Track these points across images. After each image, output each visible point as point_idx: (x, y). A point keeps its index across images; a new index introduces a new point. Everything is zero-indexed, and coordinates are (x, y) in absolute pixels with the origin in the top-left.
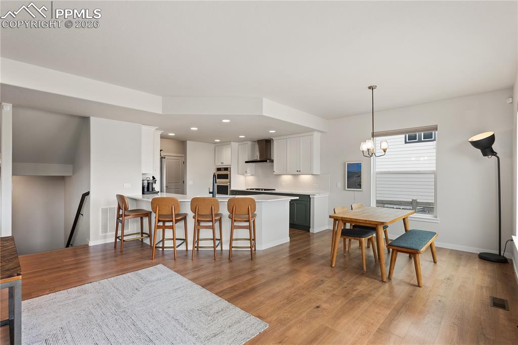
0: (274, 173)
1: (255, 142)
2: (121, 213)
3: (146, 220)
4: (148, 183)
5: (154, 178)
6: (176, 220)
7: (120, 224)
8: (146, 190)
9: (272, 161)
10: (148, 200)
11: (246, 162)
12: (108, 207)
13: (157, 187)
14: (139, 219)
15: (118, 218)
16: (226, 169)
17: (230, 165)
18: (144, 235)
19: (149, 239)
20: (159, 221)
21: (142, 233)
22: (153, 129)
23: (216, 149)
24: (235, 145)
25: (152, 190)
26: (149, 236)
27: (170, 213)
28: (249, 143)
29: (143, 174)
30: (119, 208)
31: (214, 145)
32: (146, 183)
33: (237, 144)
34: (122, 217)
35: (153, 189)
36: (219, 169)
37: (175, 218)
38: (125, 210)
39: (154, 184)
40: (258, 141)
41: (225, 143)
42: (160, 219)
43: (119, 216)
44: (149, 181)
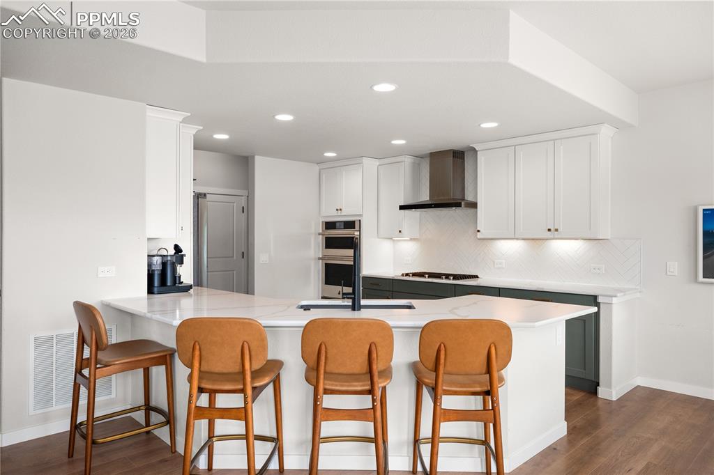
0: (479, 236)
1: (421, 157)
2: (86, 354)
3: (158, 373)
4: (164, 264)
5: (177, 249)
6: (254, 388)
7: (83, 391)
8: (156, 283)
9: (474, 205)
10: (167, 319)
11: (402, 208)
12: (54, 333)
13: (186, 273)
14: (140, 372)
15: (78, 371)
16: (350, 225)
17: (361, 215)
18: (153, 415)
19: (167, 428)
20: (201, 390)
21: (149, 408)
22: (177, 117)
23: (324, 177)
24: (371, 165)
25: (174, 282)
26: (168, 422)
27: (237, 368)
28: (408, 160)
29: (149, 239)
30: (82, 341)
31: (316, 168)
32: (157, 261)
33: (377, 162)
34: (88, 366)
35: (176, 278)
36: (330, 225)
37: (252, 381)
38: (97, 348)
39: (178, 267)
40: (431, 153)
41: (349, 159)
42: (203, 386)
43: (81, 364)
44: (165, 259)
